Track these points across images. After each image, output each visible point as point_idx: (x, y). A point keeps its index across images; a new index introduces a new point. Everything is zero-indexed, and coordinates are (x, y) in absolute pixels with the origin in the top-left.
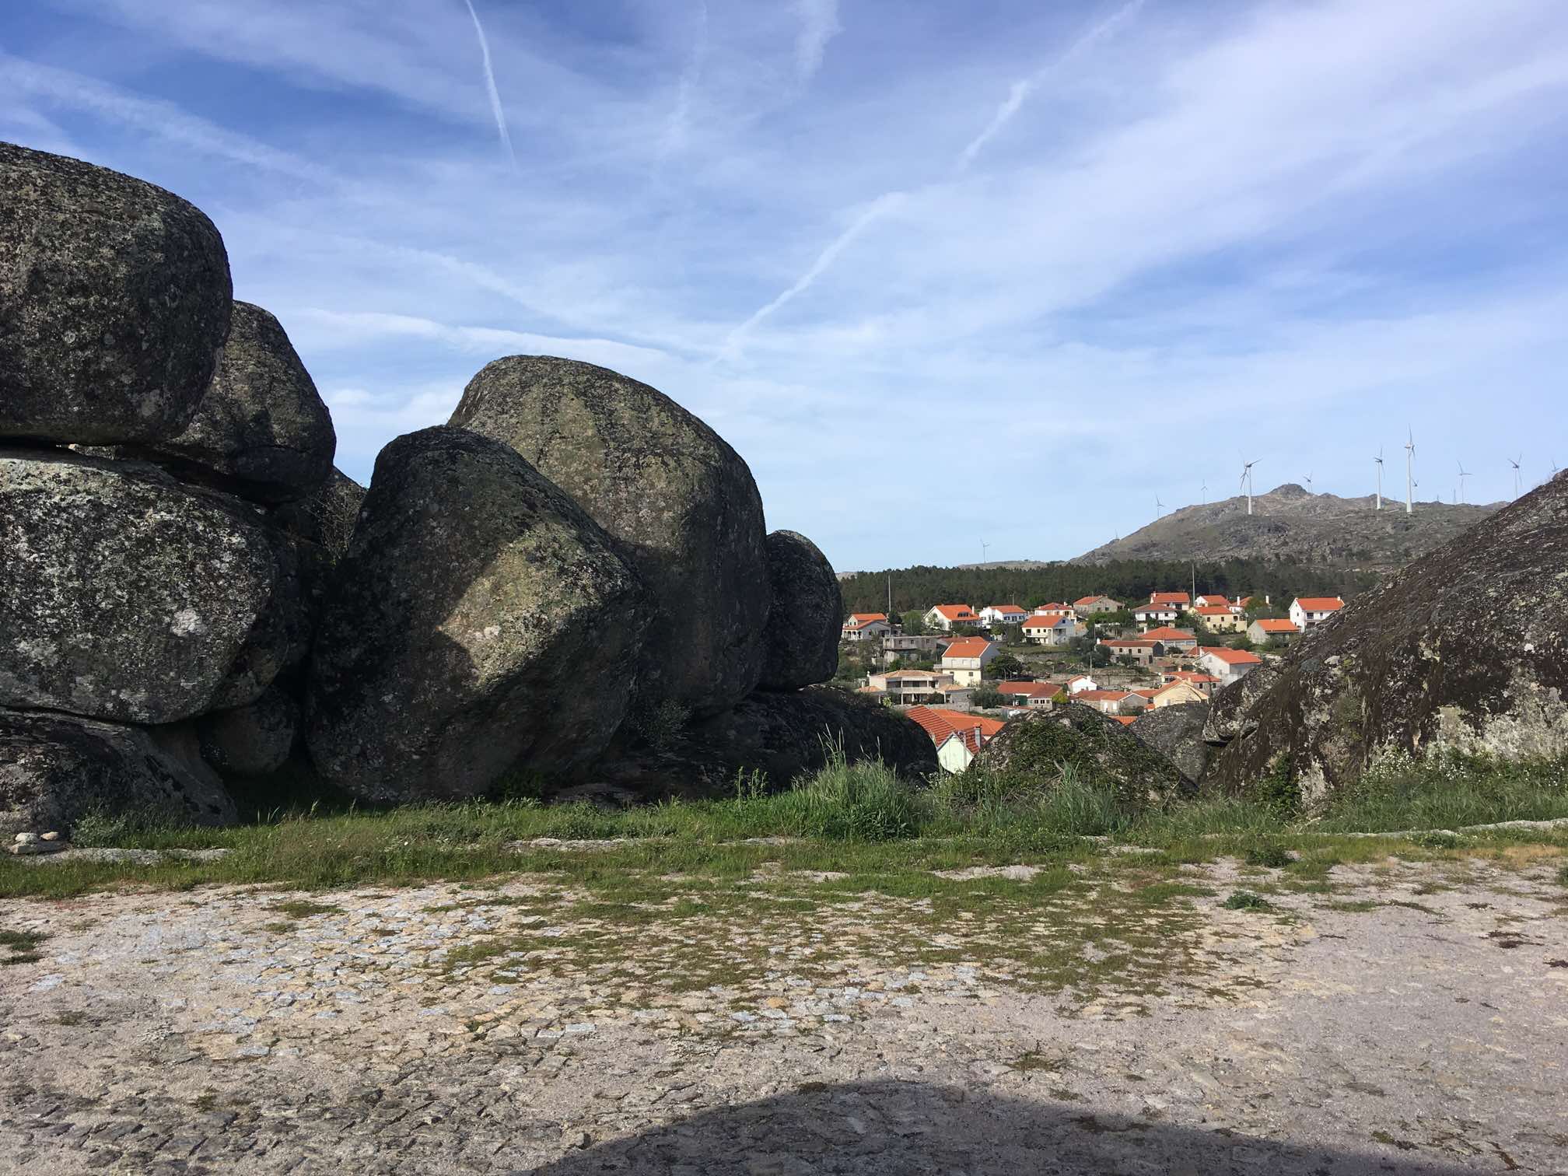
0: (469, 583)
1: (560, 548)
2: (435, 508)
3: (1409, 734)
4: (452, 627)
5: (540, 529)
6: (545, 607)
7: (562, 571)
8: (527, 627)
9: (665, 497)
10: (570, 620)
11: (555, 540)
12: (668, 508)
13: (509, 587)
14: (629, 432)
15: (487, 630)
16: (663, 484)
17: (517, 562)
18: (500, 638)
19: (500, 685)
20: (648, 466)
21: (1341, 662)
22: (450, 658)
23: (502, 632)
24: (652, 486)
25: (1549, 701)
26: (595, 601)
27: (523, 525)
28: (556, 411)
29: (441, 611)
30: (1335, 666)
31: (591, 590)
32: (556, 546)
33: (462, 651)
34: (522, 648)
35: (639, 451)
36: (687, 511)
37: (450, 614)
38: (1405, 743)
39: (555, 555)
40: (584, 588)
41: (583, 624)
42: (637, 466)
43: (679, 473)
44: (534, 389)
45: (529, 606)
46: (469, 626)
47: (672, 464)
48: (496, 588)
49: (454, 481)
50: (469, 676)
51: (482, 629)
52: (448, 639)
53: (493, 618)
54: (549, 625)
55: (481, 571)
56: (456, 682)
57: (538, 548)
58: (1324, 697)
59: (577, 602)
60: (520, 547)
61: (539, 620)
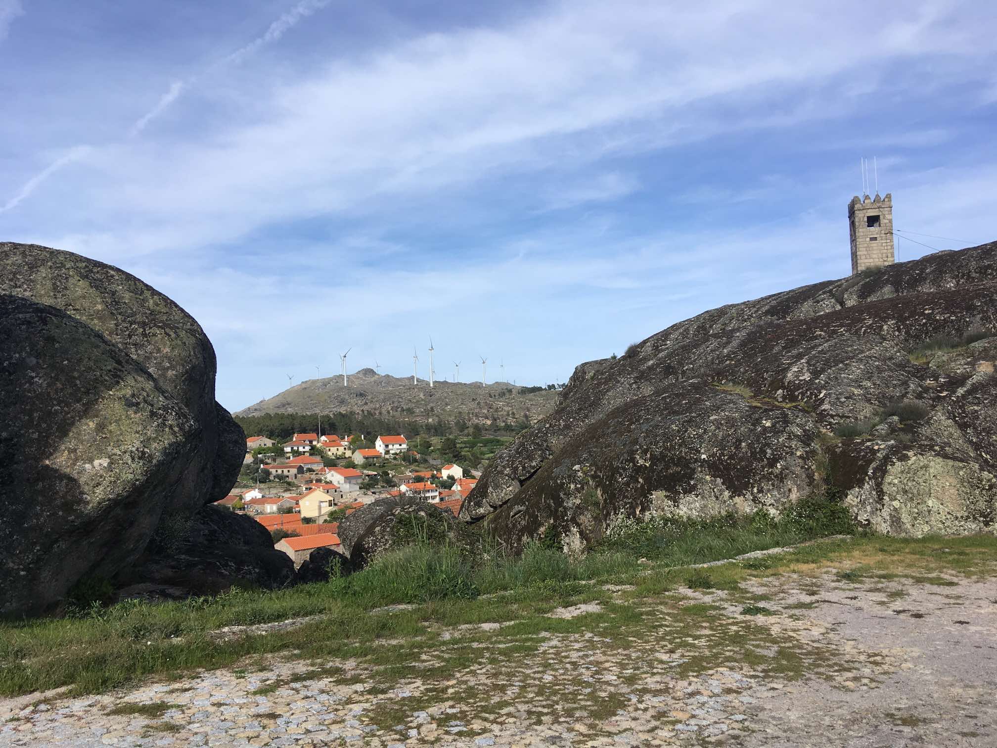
0: (73, 424)
1: (148, 395)
2: (33, 361)
3: (633, 508)
4: (61, 460)
5: (130, 381)
6: (146, 442)
7: (153, 414)
8: (133, 459)
9: (169, 359)
10: (165, 452)
11: (143, 389)
12: (172, 367)
13: (113, 427)
14: (132, 309)
15: (96, 462)
16: (167, 350)
17: (118, 407)
18: (110, 468)
19: (109, 507)
20: (154, 335)
21: (581, 469)
22: (61, 487)
23: (111, 464)
24: (159, 351)
25: (717, 485)
26: (180, 438)
27: (117, 378)
28: (66, 288)
29: (47, 447)
30: (579, 471)
31: (176, 429)
32: (145, 394)
33: (72, 481)
34: (131, 476)
35: (144, 325)
36: (187, 372)
37: (56, 449)
38: (631, 514)
39: (145, 401)
40: (171, 427)
41: (173, 454)
42: (144, 335)
43: (179, 342)
44: (42, 269)
45: (133, 443)
46: (76, 460)
47: (173, 335)
48: (101, 427)
49: (51, 340)
50: (81, 501)
51: (91, 461)
52: (56, 471)
53: (101, 453)
54: (151, 456)
55: (87, 412)
56: (68, 507)
57: (133, 396)
58: (577, 489)
59: (167, 439)
60: (120, 394)
61: (143, 453)
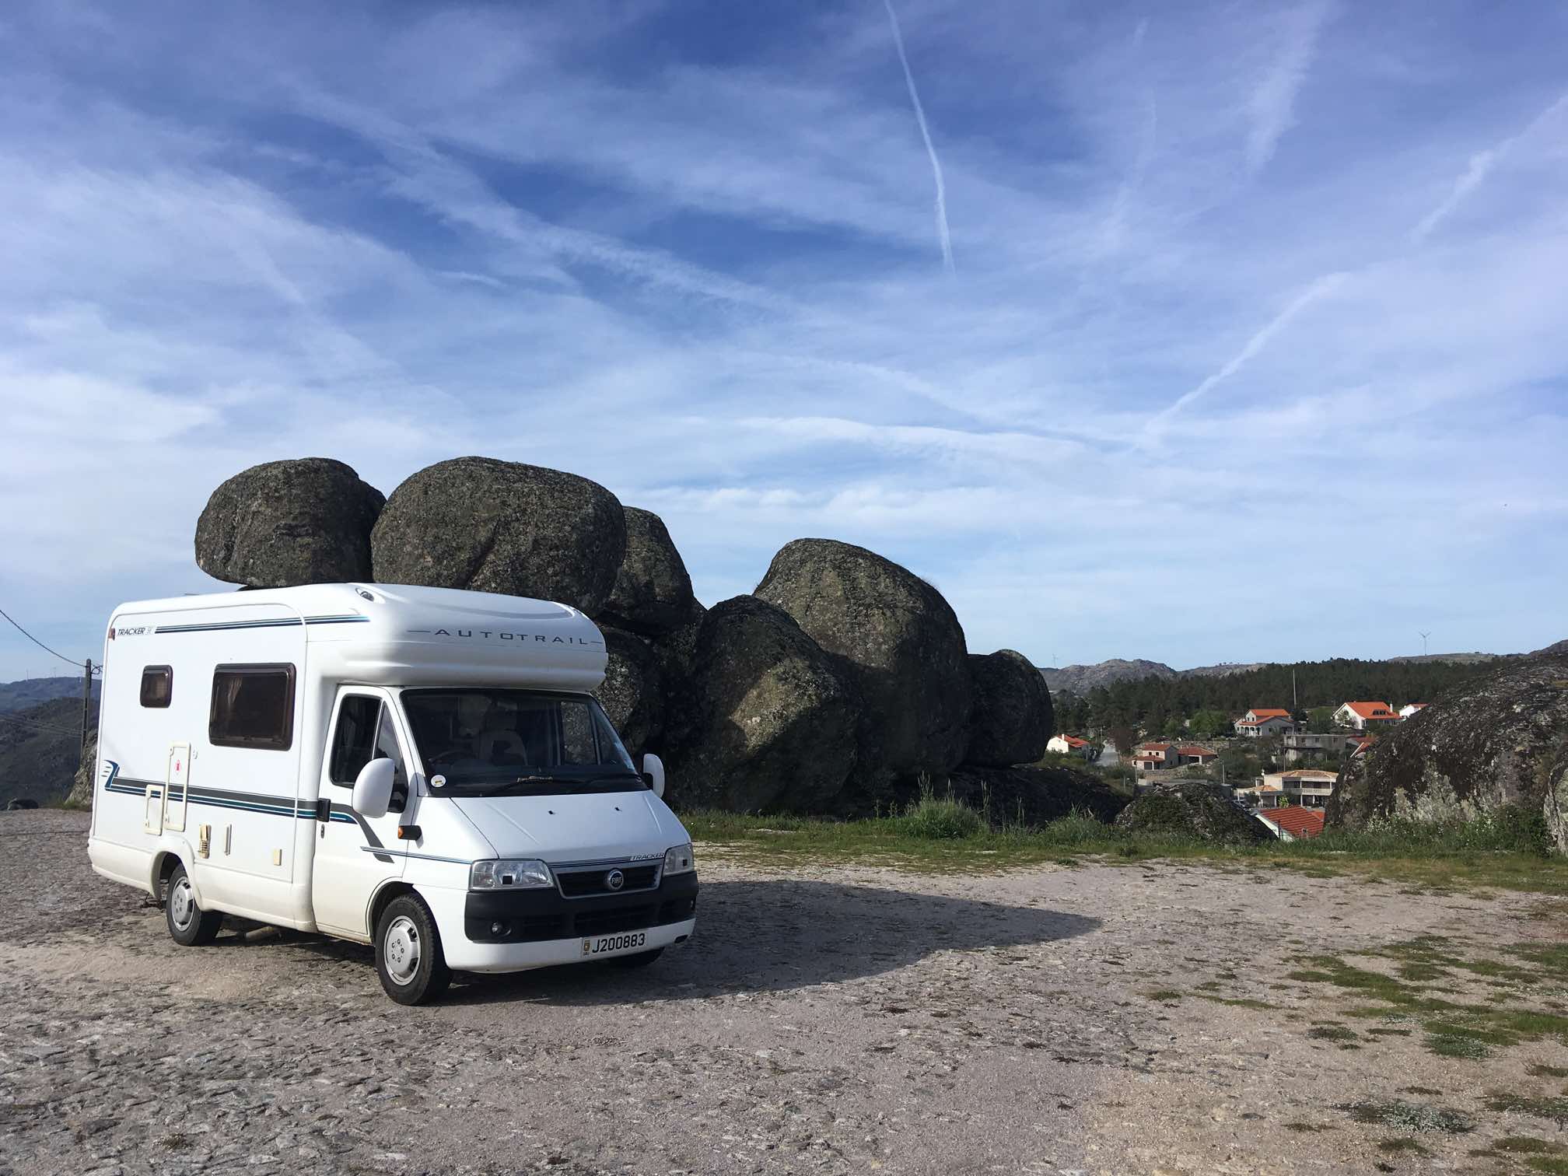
0: (745, 693)
1: (798, 672)
2: (730, 648)
4: (736, 717)
5: (787, 662)
6: (786, 707)
7: (797, 685)
8: (775, 718)
9: (883, 636)
10: (799, 714)
11: (794, 667)
12: (885, 642)
13: (766, 695)
14: (864, 592)
15: (754, 719)
16: (882, 627)
17: (772, 680)
18: (760, 724)
19: (760, 751)
20: (873, 615)
22: (734, 735)
23: (761, 721)
24: (875, 629)
26: (815, 703)
27: (777, 659)
28: (820, 579)
29: (731, 708)
31: (814, 697)
32: (795, 671)
33: (741, 731)
34: (771, 730)
35: (869, 606)
36: (897, 647)
37: (735, 709)
39: (794, 677)
40: (809, 696)
41: (808, 717)
42: (866, 615)
43: (893, 620)
44: (808, 565)
45: (776, 707)
46: (744, 717)
47: (889, 614)
48: (759, 696)
50: (743, 745)
51: (751, 719)
52: (735, 724)
53: (757, 713)
54: (787, 717)
55: (752, 686)
56: (736, 748)
57: (784, 673)
59: (804, 704)
60: (774, 672)
61: (782, 714)
